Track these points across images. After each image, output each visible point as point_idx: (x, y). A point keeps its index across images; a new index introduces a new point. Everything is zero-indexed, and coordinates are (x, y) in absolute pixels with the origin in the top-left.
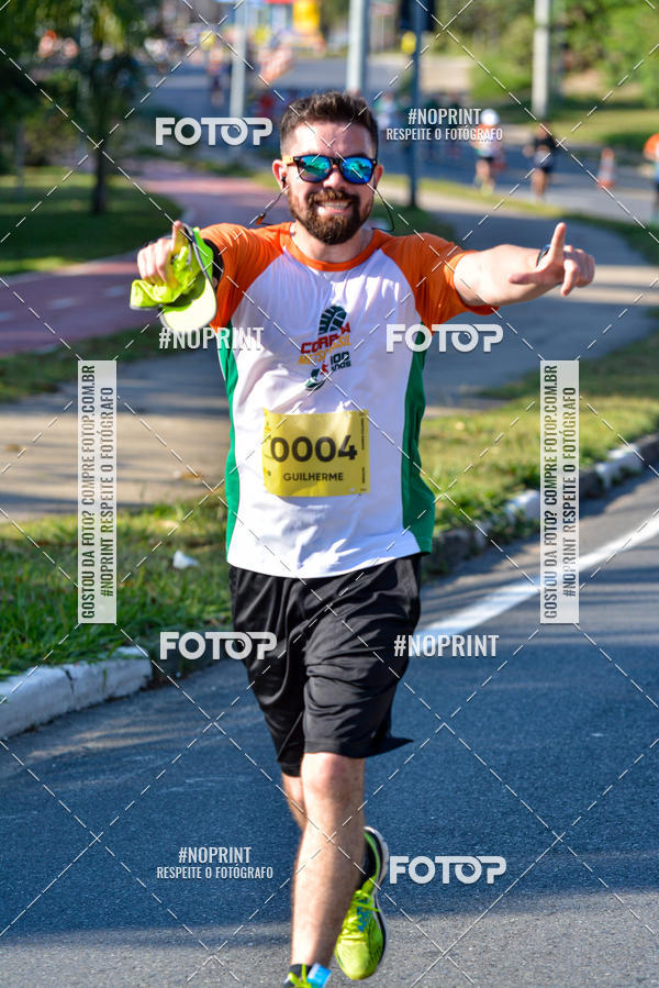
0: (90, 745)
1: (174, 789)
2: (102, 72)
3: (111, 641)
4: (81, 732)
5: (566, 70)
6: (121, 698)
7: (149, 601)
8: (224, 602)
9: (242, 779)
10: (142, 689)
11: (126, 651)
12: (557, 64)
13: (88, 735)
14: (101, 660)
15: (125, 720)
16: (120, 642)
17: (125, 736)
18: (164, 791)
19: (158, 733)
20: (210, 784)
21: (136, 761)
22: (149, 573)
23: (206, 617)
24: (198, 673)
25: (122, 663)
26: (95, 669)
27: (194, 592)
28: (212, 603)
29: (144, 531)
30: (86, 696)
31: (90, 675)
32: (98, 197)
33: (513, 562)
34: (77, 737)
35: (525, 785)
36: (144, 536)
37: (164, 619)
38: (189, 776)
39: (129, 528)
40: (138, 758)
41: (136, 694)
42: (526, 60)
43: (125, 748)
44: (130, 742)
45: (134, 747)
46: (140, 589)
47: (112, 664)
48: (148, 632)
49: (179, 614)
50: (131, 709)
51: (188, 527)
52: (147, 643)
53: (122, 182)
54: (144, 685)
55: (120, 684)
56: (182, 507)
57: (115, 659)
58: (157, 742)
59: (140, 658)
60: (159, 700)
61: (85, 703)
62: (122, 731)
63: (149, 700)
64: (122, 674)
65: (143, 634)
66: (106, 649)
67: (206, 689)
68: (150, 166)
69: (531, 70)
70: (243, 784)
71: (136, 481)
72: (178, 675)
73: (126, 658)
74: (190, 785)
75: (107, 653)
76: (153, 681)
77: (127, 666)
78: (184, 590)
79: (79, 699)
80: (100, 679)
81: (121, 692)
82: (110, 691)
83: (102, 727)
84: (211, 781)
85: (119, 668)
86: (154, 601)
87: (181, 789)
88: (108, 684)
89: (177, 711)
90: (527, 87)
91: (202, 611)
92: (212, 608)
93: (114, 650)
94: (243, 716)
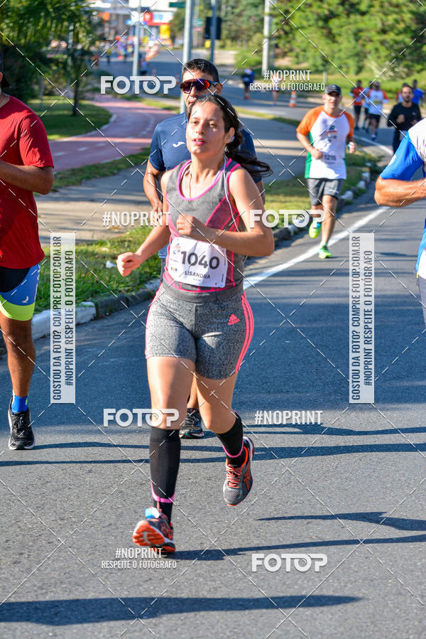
1: (105, 363)
2: (77, 54)
3: (79, 299)
5: (276, 56)
6: (83, 324)
7: (95, 281)
8: (127, 283)
9: (134, 359)
10: (92, 320)
11: (85, 303)
12: (272, 53)
15: (84, 333)
16: (82, 300)
17: (84, 340)
18: (101, 364)
19: (98, 339)
20: (120, 361)
21: (88, 351)
22: (96, 270)
23: (120, 289)
24: (116, 313)
25: (83, 308)
27: (115, 278)
28: (123, 283)
29: (93, 252)
32: (75, 108)
33: (251, 267)
35: (256, 363)
36: (93, 254)
37: (102, 290)
38: (111, 358)
39: (86, 251)
40: (90, 350)
41: (89, 322)
42: (259, 52)
43: (84, 345)
44: (86, 343)
45: (88, 345)
46: (91, 277)
47: (79, 309)
48: (95, 295)
50: (86, 328)
51: (112, 250)
52: (94, 300)
53: (86, 102)
54: (93, 318)
55: (82, 318)
56: (110, 242)
57: (80, 307)
58: (97, 343)
59: (91, 306)
60: (99, 324)
62: (83, 338)
63: (95, 325)
64: (85, 313)
65: (92, 296)
67: (119, 320)
69: (261, 56)
70: (135, 362)
71: (91, 230)
72: (108, 314)
73: (85, 306)
74: (112, 362)
76: (97, 316)
77: (85, 310)
78: (110, 278)
81: (83, 321)
82: (78, 321)
85: (82, 311)
86: (97, 282)
87: (108, 364)
88: (77, 318)
89: (107, 329)
90: (260, 63)
91: (118, 287)
92: (122, 285)
93: (80, 303)
94: (135, 332)
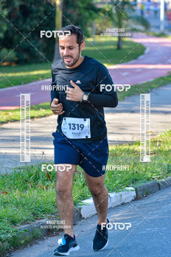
0: (116, 219)
1: (143, 232)
3: (123, 185)
4: (114, 214)
7: (135, 172)
10: (133, 200)
11: (128, 188)
13: (116, 215)
14: (120, 191)
15: (127, 210)
16: (126, 185)
17: (127, 216)
18: (140, 233)
20: (154, 230)
22: (135, 163)
23: (153, 177)
24: (151, 195)
25: (127, 192)
26: (118, 194)
27: (149, 169)
28: (155, 173)
29: (134, 150)
30: (115, 203)
31: (116, 196)
32: (119, 44)
34: (112, 216)
36: (134, 152)
37: (140, 178)
38: (147, 228)
39: (128, 149)
41: (131, 202)
46: (132, 168)
47: (124, 193)
48: (135, 182)
49: (144, 177)
50: (129, 207)
52: (134, 186)
53: (126, 39)
54: (134, 199)
55: (126, 199)
57: (124, 191)
58: (137, 217)
59: (132, 190)
60: (138, 203)
61: (115, 205)
62: (127, 214)
63: (135, 204)
64: (127, 195)
65: (133, 183)
66: (122, 188)
67: (153, 200)
68: (135, 34)
71: (131, 134)
72: (144, 196)
73: (128, 191)
74: (148, 231)
75: (122, 189)
76: (136, 198)
78: (146, 169)
79: (113, 204)
80: (120, 197)
81: (126, 202)
82: (123, 201)
83: (120, 213)
84: (154, 229)
85: (126, 194)
86: (136, 172)
87: (145, 232)
88: (122, 199)
89: (144, 207)
91: (152, 175)
93: (124, 188)
